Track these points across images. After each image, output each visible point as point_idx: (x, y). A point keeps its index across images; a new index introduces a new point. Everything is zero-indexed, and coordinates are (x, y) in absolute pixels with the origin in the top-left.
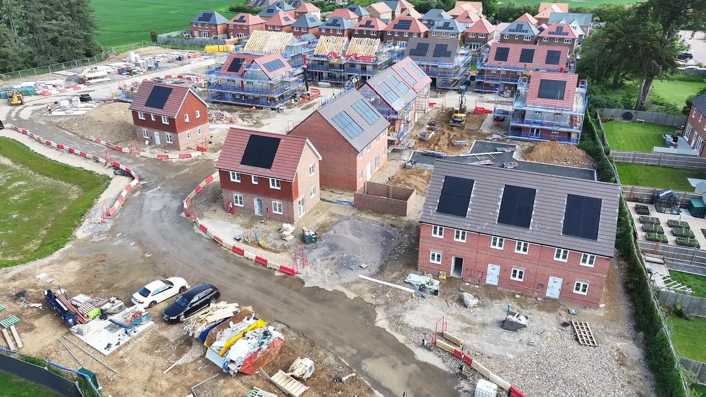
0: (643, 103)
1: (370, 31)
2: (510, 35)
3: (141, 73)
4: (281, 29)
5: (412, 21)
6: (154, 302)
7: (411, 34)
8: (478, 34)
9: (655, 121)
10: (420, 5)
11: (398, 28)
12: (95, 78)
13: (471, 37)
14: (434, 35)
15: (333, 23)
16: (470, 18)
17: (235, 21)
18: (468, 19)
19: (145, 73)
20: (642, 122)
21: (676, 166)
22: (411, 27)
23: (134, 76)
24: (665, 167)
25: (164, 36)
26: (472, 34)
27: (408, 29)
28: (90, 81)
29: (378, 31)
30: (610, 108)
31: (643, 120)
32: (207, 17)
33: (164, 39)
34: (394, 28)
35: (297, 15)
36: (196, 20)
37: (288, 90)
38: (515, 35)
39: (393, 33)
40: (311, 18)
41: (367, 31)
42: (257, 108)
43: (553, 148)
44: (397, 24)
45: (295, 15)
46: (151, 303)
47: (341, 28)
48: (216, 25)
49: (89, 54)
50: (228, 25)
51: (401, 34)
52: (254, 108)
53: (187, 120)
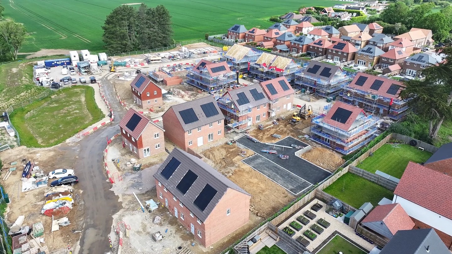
0: (432, 136)
1: (319, 47)
2: (411, 63)
3: (178, 60)
4: (271, 40)
5: (346, 44)
6: (55, 178)
7: (343, 53)
8: (389, 58)
9: (432, 151)
10: (388, 27)
11: (336, 48)
12: (155, 60)
13: (384, 60)
14: (359, 55)
15: (299, 39)
16: (402, 44)
17: (249, 32)
18: (400, 45)
19: (180, 60)
20: (422, 149)
21: (388, 187)
22: (344, 48)
23: (174, 61)
24: (381, 186)
25: (212, 37)
26: (385, 58)
27: (342, 49)
28: (152, 62)
29: (323, 48)
30: (402, 134)
31: (423, 149)
32: (236, 28)
33: (211, 39)
34: (334, 47)
35: (297, 28)
36: (230, 29)
37: (219, 84)
38: (415, 63)
39: (332, 50)
40: (290, 35)
41: (317, 47)
42: (204, 90)
43: (322, 152)
44: (336, 45)
45: (296, 28)
46: (54, 177)
47: (302, 43)
48: (239, 33)
49: (165, 46)
50: (245, 34)
51: (337, 52)
52: (203, 90)
53: (148, 95)
